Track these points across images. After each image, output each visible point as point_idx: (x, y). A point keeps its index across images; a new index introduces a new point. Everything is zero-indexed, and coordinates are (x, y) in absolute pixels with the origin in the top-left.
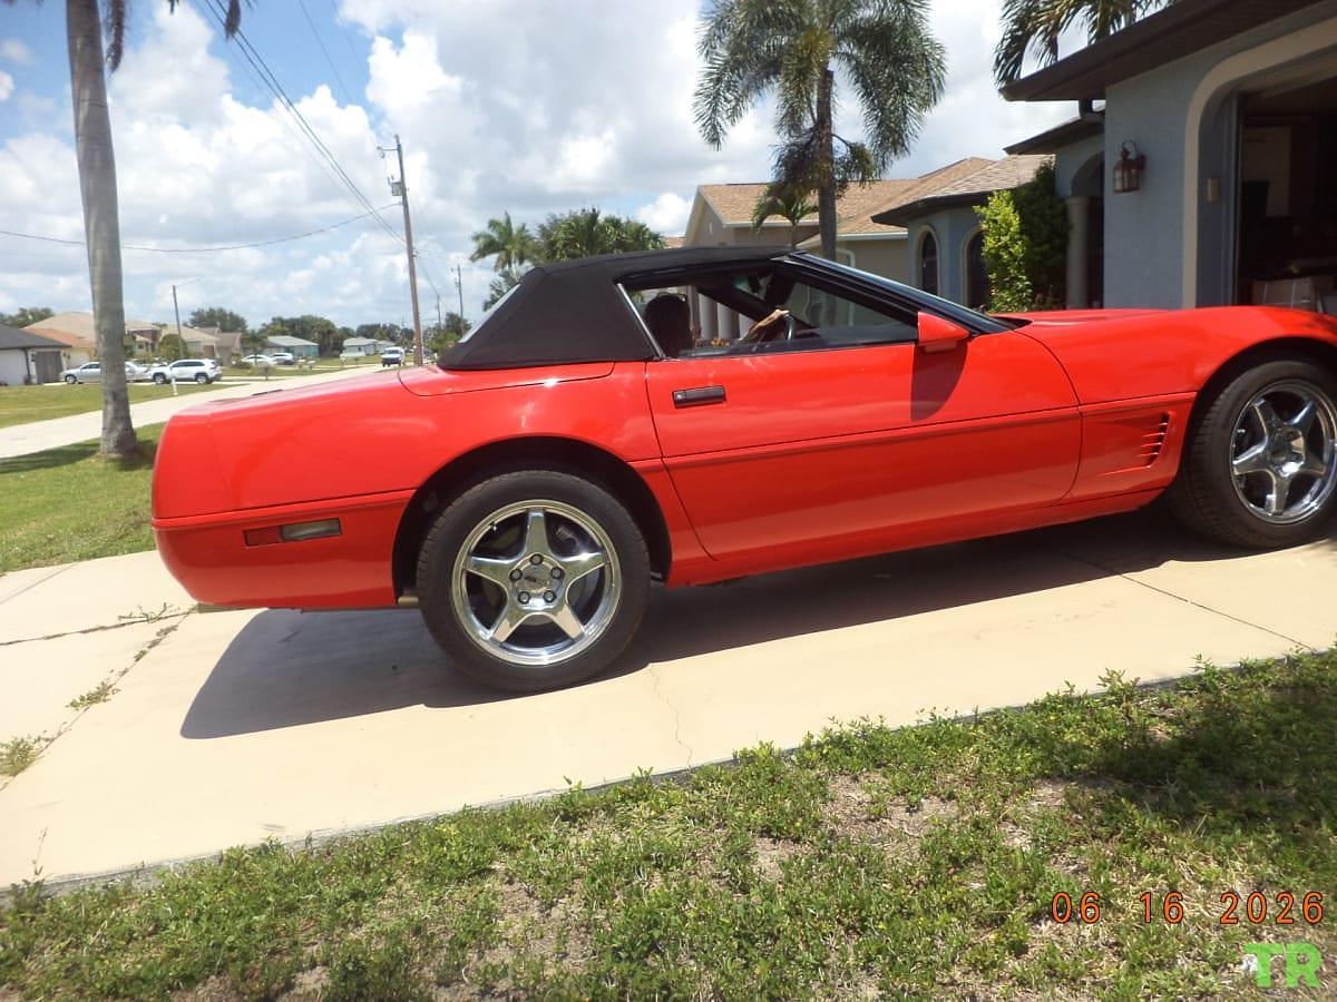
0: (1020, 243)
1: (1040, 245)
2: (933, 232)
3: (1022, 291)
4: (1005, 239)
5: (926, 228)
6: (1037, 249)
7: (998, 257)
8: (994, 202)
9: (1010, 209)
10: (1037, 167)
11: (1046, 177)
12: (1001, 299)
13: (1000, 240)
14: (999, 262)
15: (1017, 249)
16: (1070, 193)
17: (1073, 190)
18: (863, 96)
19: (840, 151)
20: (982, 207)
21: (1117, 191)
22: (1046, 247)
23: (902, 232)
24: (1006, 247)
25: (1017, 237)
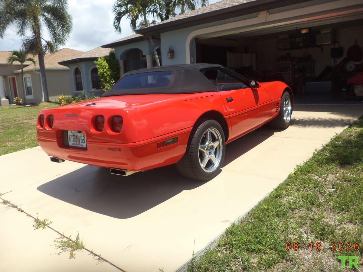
0: (109, 71)
1: (114, 72)
2: (79, 67)
3: (112, 84)
4: (105, 70)
5: (77, 66)
6: (113, 73)
7: (103, 74)
8: (99, 60)
9: (105, 62)
10: (109, 51)
11: (112, 54)
12: (107, 86)
13: (104, 70)
14: (104, 76)
15: (108, 73)
16: (120, 59)
17: (121, 58)
18: (48, 28)
19: (44, 43)
20: (96, 61)
21: (169, 58)
22: (116, 72)
23: (67, 68)
24: (105, 72)
25: (108, 69)
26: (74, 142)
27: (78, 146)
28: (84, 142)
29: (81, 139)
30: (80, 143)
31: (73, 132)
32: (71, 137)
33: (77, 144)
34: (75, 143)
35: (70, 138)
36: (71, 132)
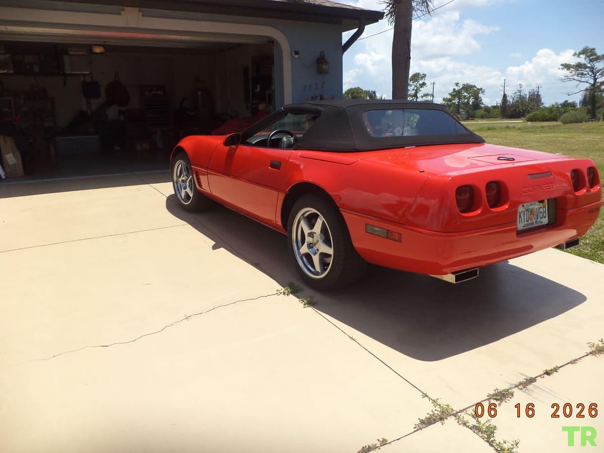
26: (527, 221)
27: (535, 225)
28: (545, 216)
29: (540, 212)
30: (539, 219)
31: (525, 205)
32: (522, 215)
33: (533, 224)
34: (530, 222)
35: (520, 216)
36: (523, 206)
